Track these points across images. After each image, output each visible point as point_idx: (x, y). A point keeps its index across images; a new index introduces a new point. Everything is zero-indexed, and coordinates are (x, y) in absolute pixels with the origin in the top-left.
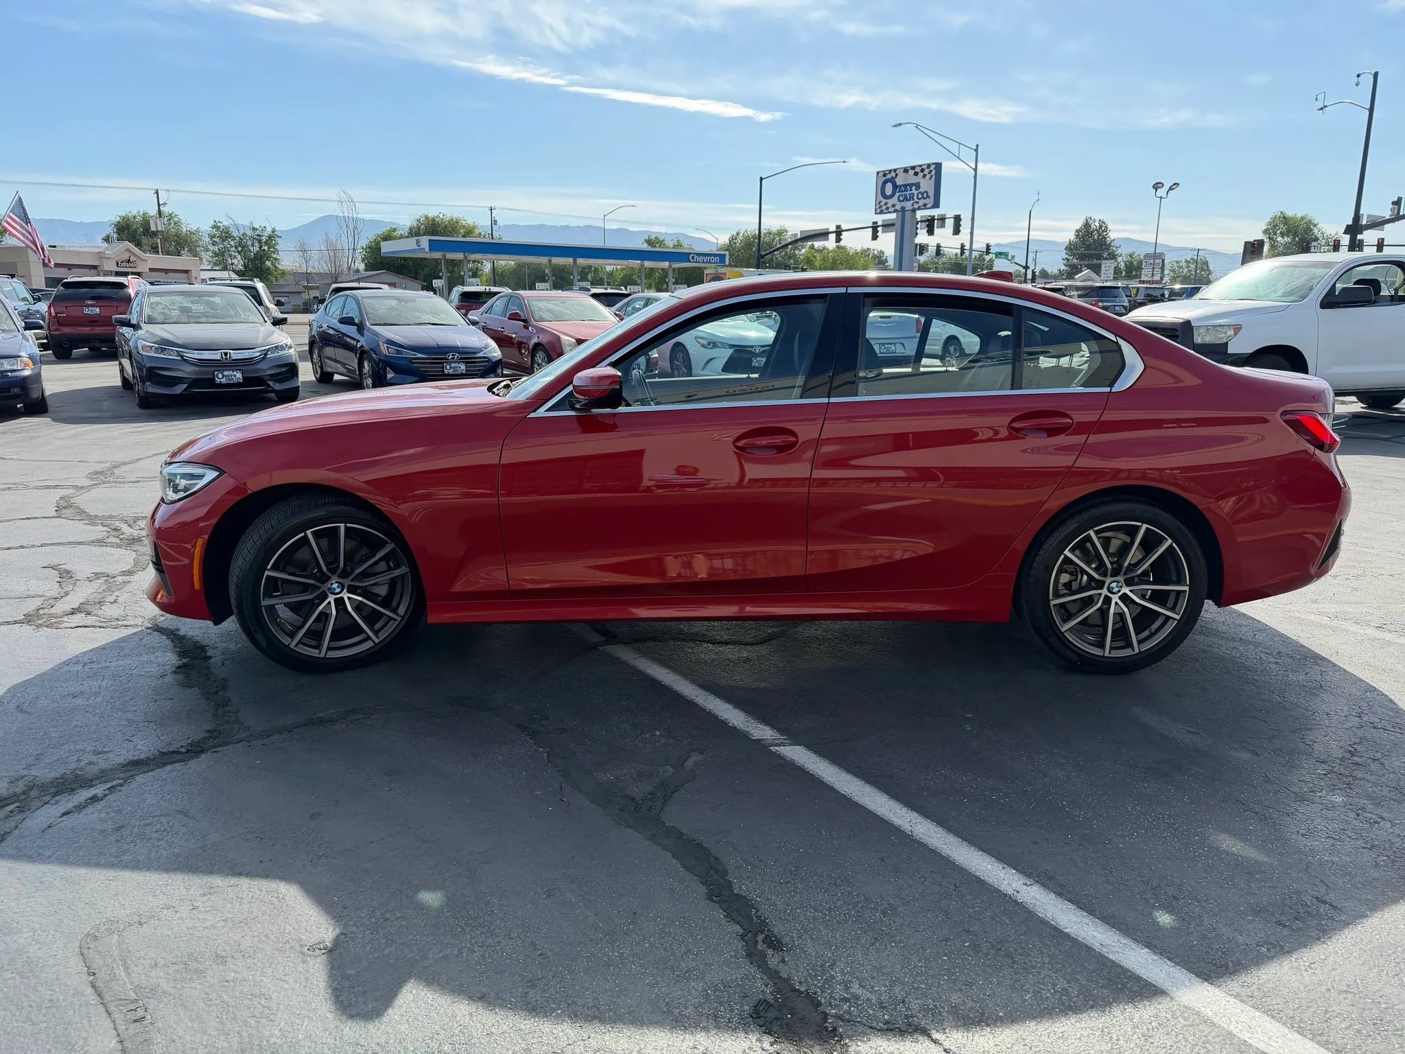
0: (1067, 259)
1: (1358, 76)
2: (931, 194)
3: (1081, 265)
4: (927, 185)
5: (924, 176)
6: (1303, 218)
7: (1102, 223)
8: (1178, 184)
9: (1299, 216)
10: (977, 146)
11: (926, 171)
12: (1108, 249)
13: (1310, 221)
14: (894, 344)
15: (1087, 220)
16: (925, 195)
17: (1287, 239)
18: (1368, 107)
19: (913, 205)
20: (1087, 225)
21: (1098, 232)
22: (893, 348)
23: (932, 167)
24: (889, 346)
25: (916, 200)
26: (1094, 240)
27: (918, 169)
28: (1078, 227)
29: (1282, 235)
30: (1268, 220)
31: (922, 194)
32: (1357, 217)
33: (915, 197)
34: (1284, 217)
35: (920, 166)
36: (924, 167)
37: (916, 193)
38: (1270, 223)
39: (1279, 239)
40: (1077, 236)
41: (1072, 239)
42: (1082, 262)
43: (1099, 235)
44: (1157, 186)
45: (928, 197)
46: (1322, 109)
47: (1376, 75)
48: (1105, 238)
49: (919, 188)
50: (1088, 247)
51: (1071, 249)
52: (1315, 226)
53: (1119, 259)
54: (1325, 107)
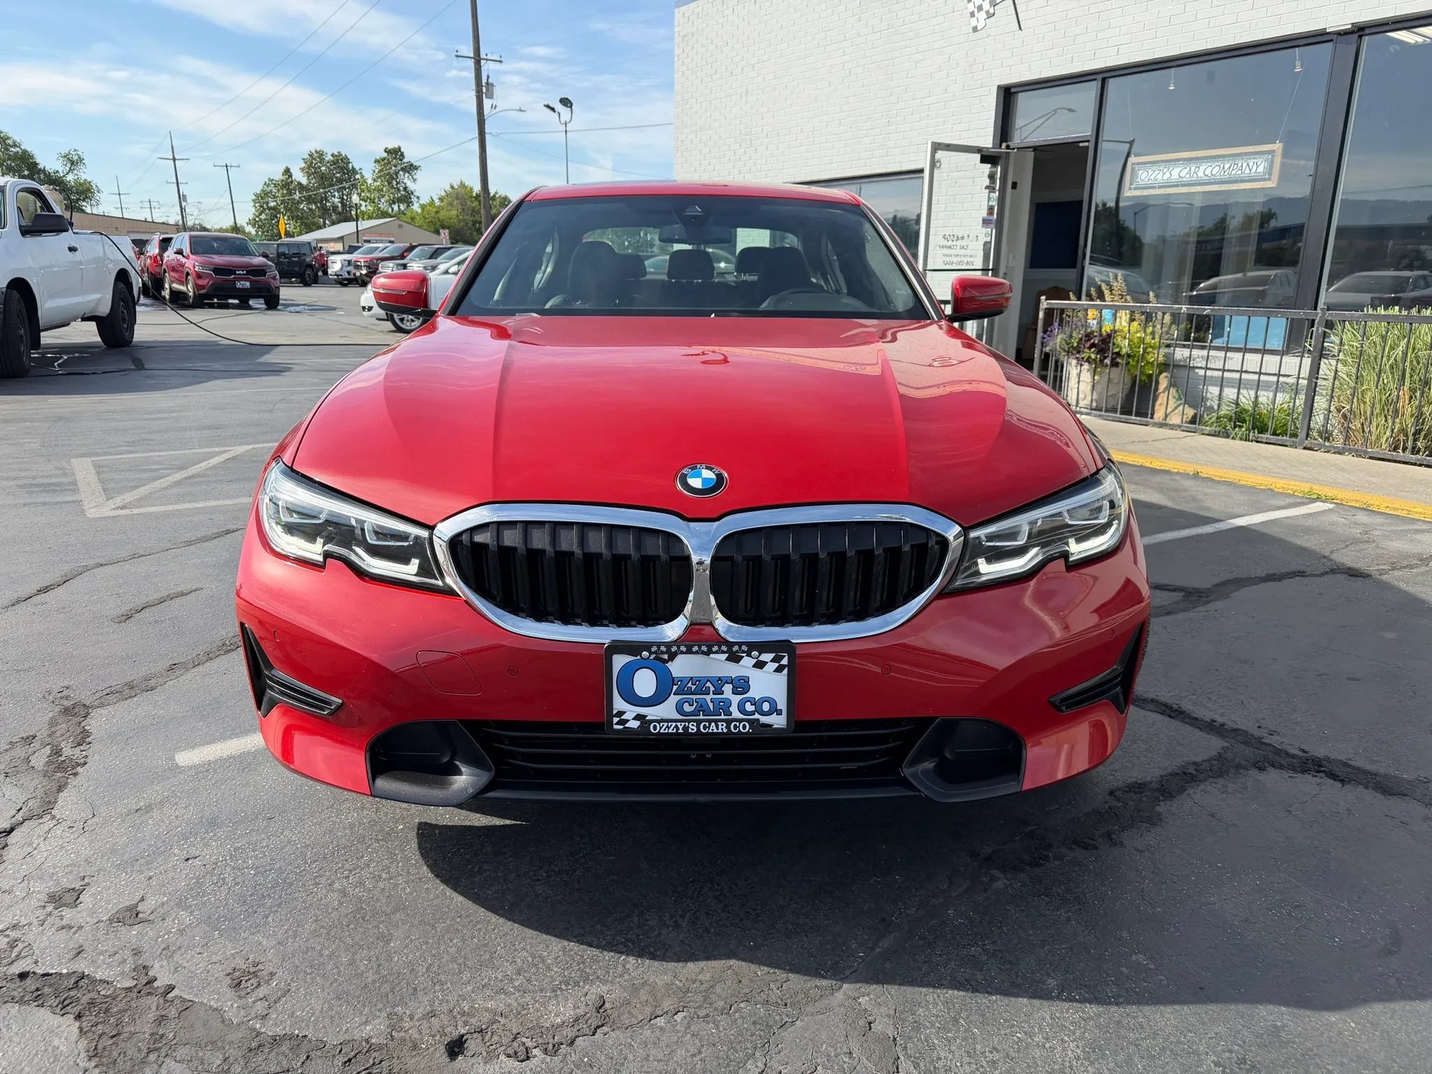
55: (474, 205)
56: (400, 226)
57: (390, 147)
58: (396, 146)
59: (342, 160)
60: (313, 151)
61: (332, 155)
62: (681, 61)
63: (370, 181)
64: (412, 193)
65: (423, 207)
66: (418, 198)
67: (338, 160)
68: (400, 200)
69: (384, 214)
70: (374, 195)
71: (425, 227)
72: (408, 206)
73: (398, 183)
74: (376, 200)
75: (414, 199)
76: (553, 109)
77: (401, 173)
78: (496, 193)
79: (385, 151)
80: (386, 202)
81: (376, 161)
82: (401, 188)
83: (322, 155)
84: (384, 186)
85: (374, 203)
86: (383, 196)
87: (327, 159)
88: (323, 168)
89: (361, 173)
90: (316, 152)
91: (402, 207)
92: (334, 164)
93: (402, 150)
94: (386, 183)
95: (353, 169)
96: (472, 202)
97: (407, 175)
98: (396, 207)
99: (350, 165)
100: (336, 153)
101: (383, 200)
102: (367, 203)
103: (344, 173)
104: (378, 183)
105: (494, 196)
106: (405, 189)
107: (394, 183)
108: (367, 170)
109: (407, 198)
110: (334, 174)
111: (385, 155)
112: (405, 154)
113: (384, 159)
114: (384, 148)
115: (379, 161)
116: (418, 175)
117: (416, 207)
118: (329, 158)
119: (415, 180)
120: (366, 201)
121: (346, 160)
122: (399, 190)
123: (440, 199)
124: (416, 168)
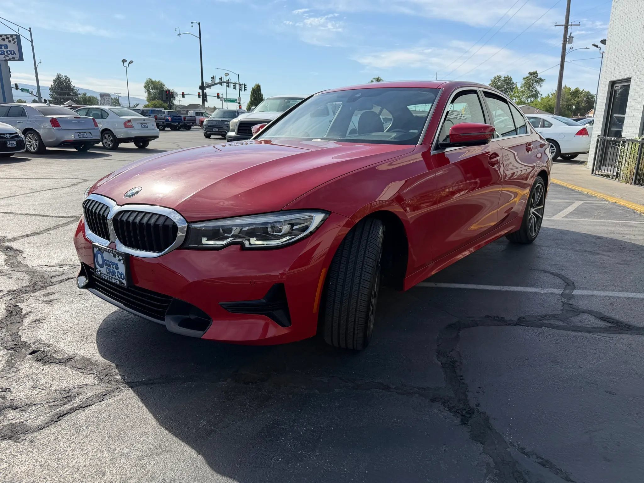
0: (51, 95)
1: (192, 23)
2: (17, 52)
3: (60, 98)
4: (12, 47)
5: (10, 41)
6: (159, 82)
7: (67, 78)
8: (133, 61)
9: (157, 81)
10: (30, 28)
11: (11, 39)
12: (72, 91)
13: (162, 84)
14: (86, 132)
15: (58, 75)
16: (12, 52)
17: (154, 91)
18: (199, 37)
19: (5, 57)
20: (59, 77)
21: (66, 82)
22: (86, 135)
23: (14, 37)
24: (83, 134)
25: (6, 54)
26: (64, 85)
27: (5, 37)
28: (55, 79)
29: (152, 89)
30: (145, 82)
31: (10, 52)
32: (203, 83)
33: (5, 53)
34: (152, 81)
35: (6, 35)
36: (9, 36)
37: (5, 50)
38: (146, 83)
39: (151, 90)
40: (55, 83)
41: (52, 85)
42: (61, 97)
43: (66, 83)
44: (124, 61)
45: (14, 53)
46: (179, 35)
47: (199, 24)
48: (70, 85)
49: (7, 48)
50: (62, 89)
51: (53, 89)
52: (164, 86)
53: (79, 96)
54: (180, 34)
55: (569, 97)
56: (529, 108)
57: (532, 71)
58: (535, 71)
59: (508, 79)
60: (496, 76)
61: (504, 77)
62: (613, 15)
63: (519, 88)
64: (539, 93)
65: (542, 99)
66: (541, 95)
67: (506, 79)
68: (532, 96)
69: (524, 103)
70: (520, 94)
71: (541, 108)
72: (536, 99)
73: (533, 88)
74: (521, 97)
75: (539, 96)
76: (597, 46)
77: (535, 83)
78: (583, 90)
79: (529, 74)
80: (525, 97)
81: (524, 79)
82: (534, 91)
83: (500, 77)
84: (525, 90)
85: (519, 98)
86: (524, 95)
87: (502, 79)
88: (499, 84)
89: (516, 85)
90: (498, 76)
91: (532, 100)
92: (505, 81)
93: (537, 73)
94: (527, 89)
95: (513, 83)
96: (568, 95)
97: (538, 84)
98: (529, 100)
99: (512, 81)
100: (506, 76)
101: (524, 97)
102: (516, 98)
103: (508, 85)
104: (523, 89)
105: (582, 92)
106: (536, 91)
107: (531, 88)
108: (519, 82)
109: (536, 95)
110: (504, 86)
111: (529, 75)
112: (539, 75)
113: (528, 77)
114: (528, 72)
115: (525, 79)
116: (543, 84)
117: (539, 100)
118: (503, 78)
119: (541, 86)
120: (515, 97)
121: (510, 79)
122: (532, 91)
123: (552, 94)
124: (543, 81)
